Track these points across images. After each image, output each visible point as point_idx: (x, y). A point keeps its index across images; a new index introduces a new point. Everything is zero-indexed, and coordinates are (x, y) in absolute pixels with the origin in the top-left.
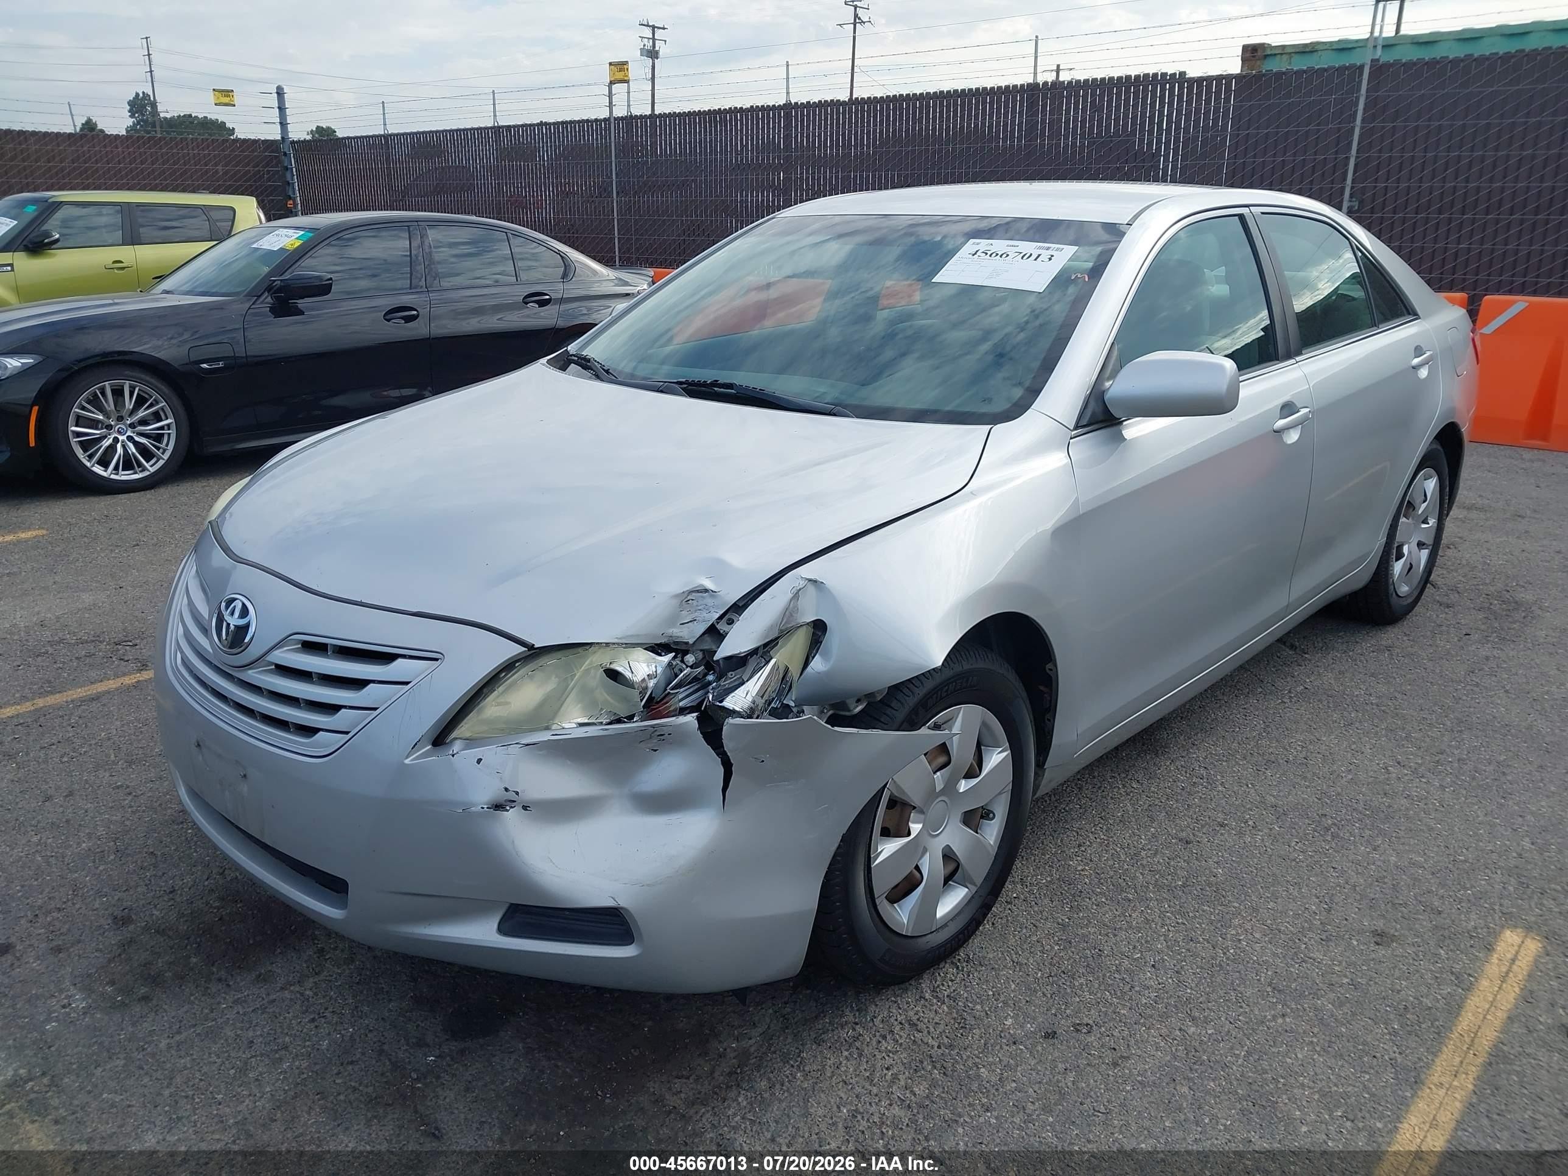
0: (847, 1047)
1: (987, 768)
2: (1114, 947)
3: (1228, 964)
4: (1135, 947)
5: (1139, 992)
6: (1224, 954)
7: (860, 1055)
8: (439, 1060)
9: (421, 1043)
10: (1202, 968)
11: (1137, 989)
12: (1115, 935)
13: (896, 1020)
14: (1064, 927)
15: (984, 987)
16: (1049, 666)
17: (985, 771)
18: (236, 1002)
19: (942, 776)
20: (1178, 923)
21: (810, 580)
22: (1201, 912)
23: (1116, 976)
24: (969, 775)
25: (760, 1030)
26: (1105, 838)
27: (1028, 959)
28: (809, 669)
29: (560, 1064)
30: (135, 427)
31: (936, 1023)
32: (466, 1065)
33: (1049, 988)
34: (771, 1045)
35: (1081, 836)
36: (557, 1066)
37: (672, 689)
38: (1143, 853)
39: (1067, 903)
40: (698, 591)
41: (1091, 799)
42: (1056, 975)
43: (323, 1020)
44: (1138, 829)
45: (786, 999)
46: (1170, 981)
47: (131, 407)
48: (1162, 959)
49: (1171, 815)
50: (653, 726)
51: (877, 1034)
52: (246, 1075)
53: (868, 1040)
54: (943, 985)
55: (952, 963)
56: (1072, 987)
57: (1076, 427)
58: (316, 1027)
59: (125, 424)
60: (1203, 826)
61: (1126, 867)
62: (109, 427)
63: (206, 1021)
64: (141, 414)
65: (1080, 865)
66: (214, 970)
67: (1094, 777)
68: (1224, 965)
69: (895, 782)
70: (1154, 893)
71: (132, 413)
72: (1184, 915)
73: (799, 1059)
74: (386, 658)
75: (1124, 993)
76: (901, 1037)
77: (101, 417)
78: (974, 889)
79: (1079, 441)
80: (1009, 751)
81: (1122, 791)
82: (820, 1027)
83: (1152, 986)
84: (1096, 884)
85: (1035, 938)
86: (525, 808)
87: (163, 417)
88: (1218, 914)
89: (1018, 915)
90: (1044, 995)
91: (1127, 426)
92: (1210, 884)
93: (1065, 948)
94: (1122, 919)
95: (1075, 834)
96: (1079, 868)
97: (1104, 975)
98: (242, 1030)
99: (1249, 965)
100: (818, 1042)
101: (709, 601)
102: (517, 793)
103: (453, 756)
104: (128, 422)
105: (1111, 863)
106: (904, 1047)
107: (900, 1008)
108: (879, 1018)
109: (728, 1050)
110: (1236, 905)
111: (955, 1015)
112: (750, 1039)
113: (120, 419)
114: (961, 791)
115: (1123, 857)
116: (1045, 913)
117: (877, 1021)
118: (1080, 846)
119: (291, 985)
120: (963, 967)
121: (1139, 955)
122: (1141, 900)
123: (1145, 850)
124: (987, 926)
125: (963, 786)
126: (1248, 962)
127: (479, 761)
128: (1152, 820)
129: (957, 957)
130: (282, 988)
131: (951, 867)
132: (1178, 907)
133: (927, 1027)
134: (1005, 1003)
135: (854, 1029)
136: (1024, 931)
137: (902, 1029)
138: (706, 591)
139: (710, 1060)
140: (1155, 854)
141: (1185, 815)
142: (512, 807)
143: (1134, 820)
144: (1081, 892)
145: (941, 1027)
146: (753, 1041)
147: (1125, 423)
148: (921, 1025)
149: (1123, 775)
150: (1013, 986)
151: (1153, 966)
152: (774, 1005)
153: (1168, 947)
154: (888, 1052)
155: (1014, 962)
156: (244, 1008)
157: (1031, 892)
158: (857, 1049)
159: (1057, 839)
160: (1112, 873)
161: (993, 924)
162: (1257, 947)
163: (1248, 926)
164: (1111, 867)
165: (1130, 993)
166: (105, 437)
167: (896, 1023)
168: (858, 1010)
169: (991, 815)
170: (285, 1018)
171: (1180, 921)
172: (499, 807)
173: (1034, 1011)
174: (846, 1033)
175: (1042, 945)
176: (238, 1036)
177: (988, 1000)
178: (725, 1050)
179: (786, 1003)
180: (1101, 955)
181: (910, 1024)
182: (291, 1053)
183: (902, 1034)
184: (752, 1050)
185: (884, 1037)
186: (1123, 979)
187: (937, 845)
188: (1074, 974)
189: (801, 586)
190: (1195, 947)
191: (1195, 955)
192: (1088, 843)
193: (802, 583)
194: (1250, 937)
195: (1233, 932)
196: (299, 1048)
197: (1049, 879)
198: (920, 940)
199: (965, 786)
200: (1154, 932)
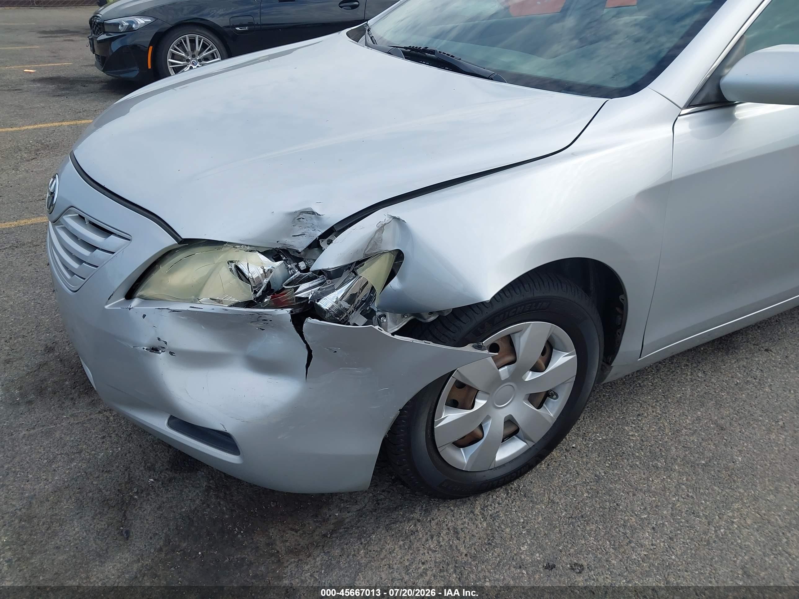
0: (404, 538)
1: (553, 366)
2: (629, 505)
3: (715, 542)
4: (645, 509)
5: (633, 548)
6: (716, 531)
7: (410, 548)
8: (155, 482)
9: (151, 468)
10: (692, 539)
11: (633, 545)
12: (634, 495)
13: (447, 525)
14: (598, 479)
15: (519, 514)
16: (621, 297)
17: (551, 367)
18: (72, 415)
19: (509, 370)
20: (688, 496)
21: (394, 218)
22: (710, 490)
23: (621, 529)
24: (536, 369)
25: (358, 507)
26: (660, 413)
27: (560, 499)
28: (389, 285)
29: (222, 503)
30: (201, 62)
31: (473, 535)
32: (168, 490)
33: (566, 527)
34: (359, 521)
35: (643, 408)
36: (219, 504)
37: (287, 285)
38: (684, 431)
39: (609, 460)
40: (308, 213)
41: (662, 380)
42: (575, 518)
43: (109, 439)
44: (688, 411)
45: (384, 488)
46: (662, 544)
47: (199, 50)
48: (663, 524)
49: (719, 405)
50: (258, 313)
51: (429, 533)
52: (51, 466)
53: (421, 536)
54: (491, 505)
55: (506, 489)
56: (584, 530)
57: (688, 106)
58: (103, 442)
59: (196, 60)
60: (741, 418)
61: (666, 439)
62: (188, 61)
63: (51, 424)
64: (204, 54)
65: (632, 431)
66: (73, 391)
67: (672, 363)
68: (711, 541)
69: (460, 373)
70: (679, 466)
71: (200, 53)
72: (695, 489)
73: (368, 539)
74: (106, 232)
75: (621, 546)
76: (443, 540)
77: (184, 55)
78: (531, 444)
79: (689, 117)
80: (575, 355)
81: (689, 377)
82: (395, 516)
83: (645, 545)
84: (638, 449)
85: (573, 483)
86: (171, 353)
87: (216, 57)
88: (724, 496)
89: (568, 462)
90: (560, 532)
91: (739, 108)
92: (727, 468)
93: (592, 496)
94: (646, 482)
95: (639, 406)
96: (630, 434)
97: (612, 527)
98: (65, 434)
99: (732, 546)
100: (388, 528)
101: (315, 222)
102: (166, 343)
103: (130, 309)
104: (198, 58)
105: (656, 433)
106: (442, 548)
107: (454, 516)
108: (436, 521)
109: (332, 517)
110: (741, 491)
111: (489, 532)
112: (349, 512)
113: (194, 56)
114: (526, 380)
115: (667, 431)
116: (589, 465)
117: (433, 523)
118: (639, 415)
119: (105, 411)
120: (511, 495)
121: (646, 516)
122: (666, 469)
123: (686, 429)
124: (542, 466)
125: (530, 376)
126: (732, 543)
127: (144, 316)
128: (702, 405)
129: (511, 486)
130: (100, 412)
131: (512, 429)
132: (693, 482)
133: (465, 537)
134: (529, 532)
135: (415, 525)
136: (568, 476)
137: (447, 534)
138: (313, 213)
139: (317, 522)
140: (693, 434)
141: (730, 406)
142: (162, 351)
143: (688, 402)
144: (624, 453)
145: (475, 539)
146: (350, 514)
147: (738, 106)
148: (462, 535)
149: (695, 365)
150: (540, 519)
151: (653, 528)
152: (374, 490)
153: (672, 514)
154: (430, 549)
155: (549, 499)
156: (74, 420)
157: (586, 446)
158: (410, 541)
159: (624, 407)
160: (653, 442)
161: (548, 465)
162: (745, 531)
163: (745, 511)
164: (655, 437)
165: (626, 547)
166: (186, 66)
167: (446, 528)
168: (425, 510)
169: (555, 396)
170: (90, 432)
171: (690, 494)
172: (155, 350)
173: (546, 543)
174: (408, 527)
175: (576, 491)
176: (61, 438)
177: (517, 525)
178: (330, 516)
179: (383, 491)
180: (616, 509)
181: (454, 531)
182: (81, 457)
183: (445, 537)
184: (347, 520)
185: (432, 537)
186: (625, 534)
187: (501, 414)
188: (589, 520)
189: (386, 222)
190: (694, 520)
191: (692, 527)
192: (646, 415)
193: (388, 219)
194: (742, 522)
195: (730, 514)
196: (87, 454)
197: (604, 438)
198: (477, 474)
199: (530, 377)
200: (666, 499)
